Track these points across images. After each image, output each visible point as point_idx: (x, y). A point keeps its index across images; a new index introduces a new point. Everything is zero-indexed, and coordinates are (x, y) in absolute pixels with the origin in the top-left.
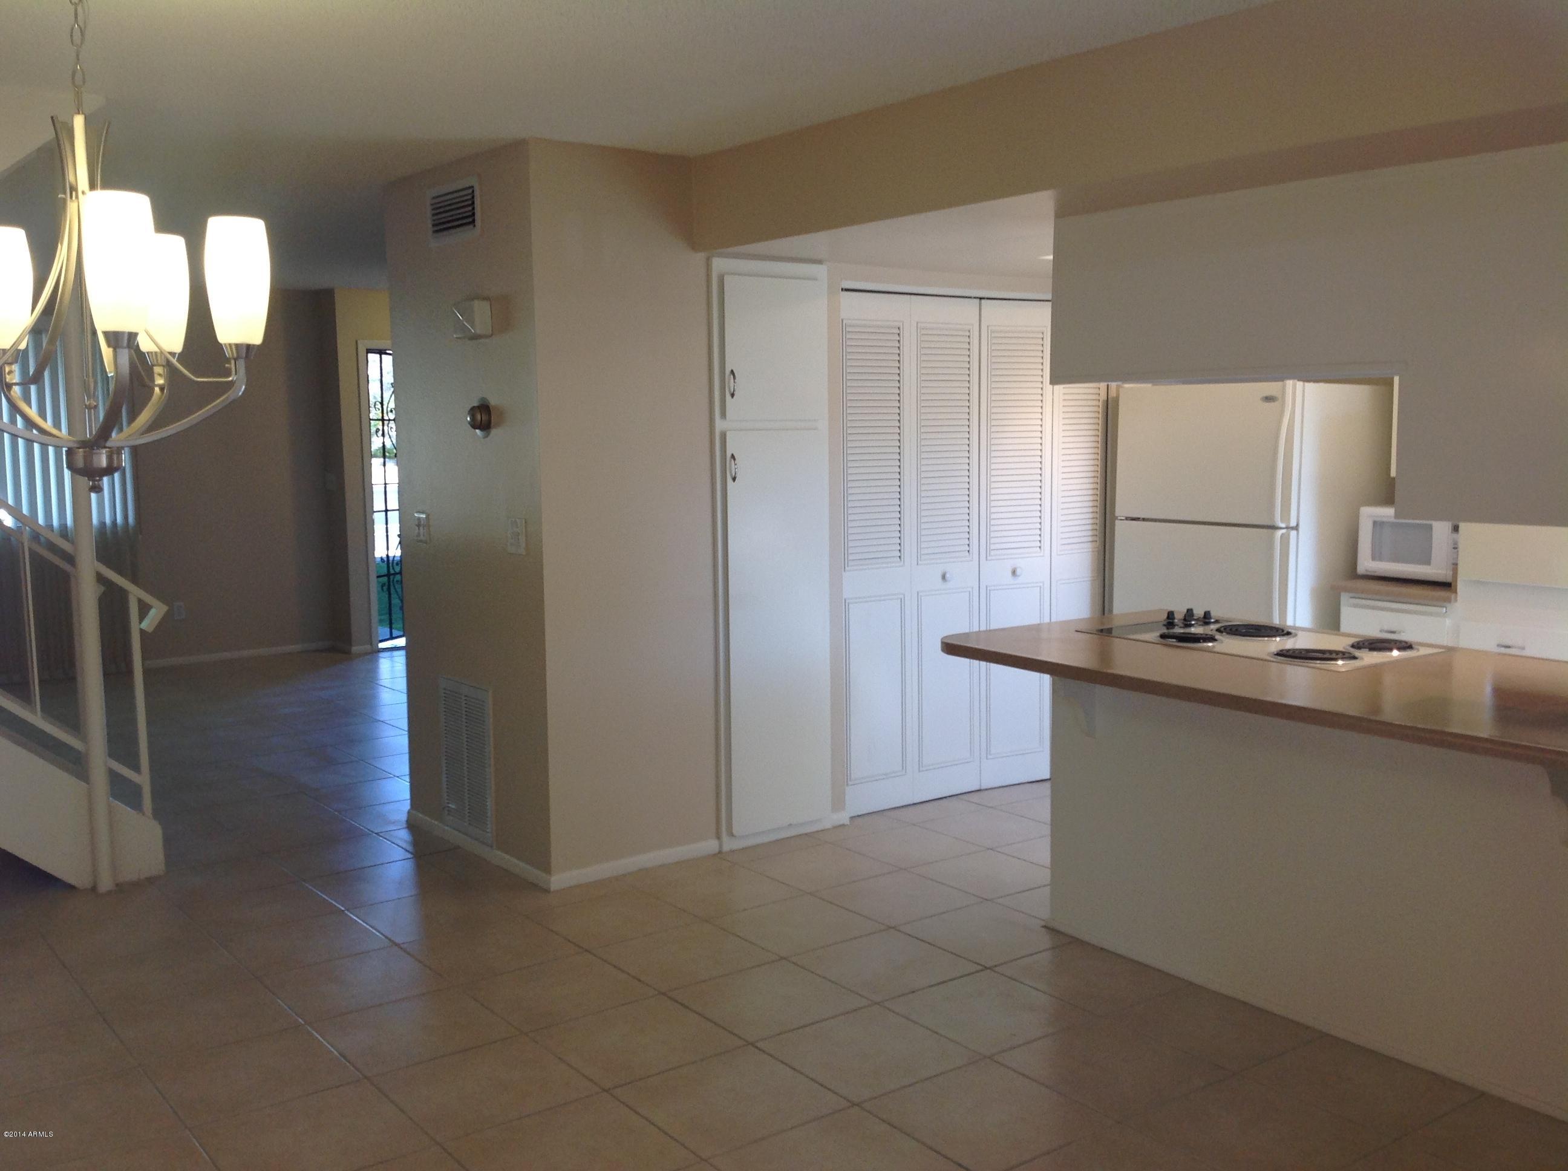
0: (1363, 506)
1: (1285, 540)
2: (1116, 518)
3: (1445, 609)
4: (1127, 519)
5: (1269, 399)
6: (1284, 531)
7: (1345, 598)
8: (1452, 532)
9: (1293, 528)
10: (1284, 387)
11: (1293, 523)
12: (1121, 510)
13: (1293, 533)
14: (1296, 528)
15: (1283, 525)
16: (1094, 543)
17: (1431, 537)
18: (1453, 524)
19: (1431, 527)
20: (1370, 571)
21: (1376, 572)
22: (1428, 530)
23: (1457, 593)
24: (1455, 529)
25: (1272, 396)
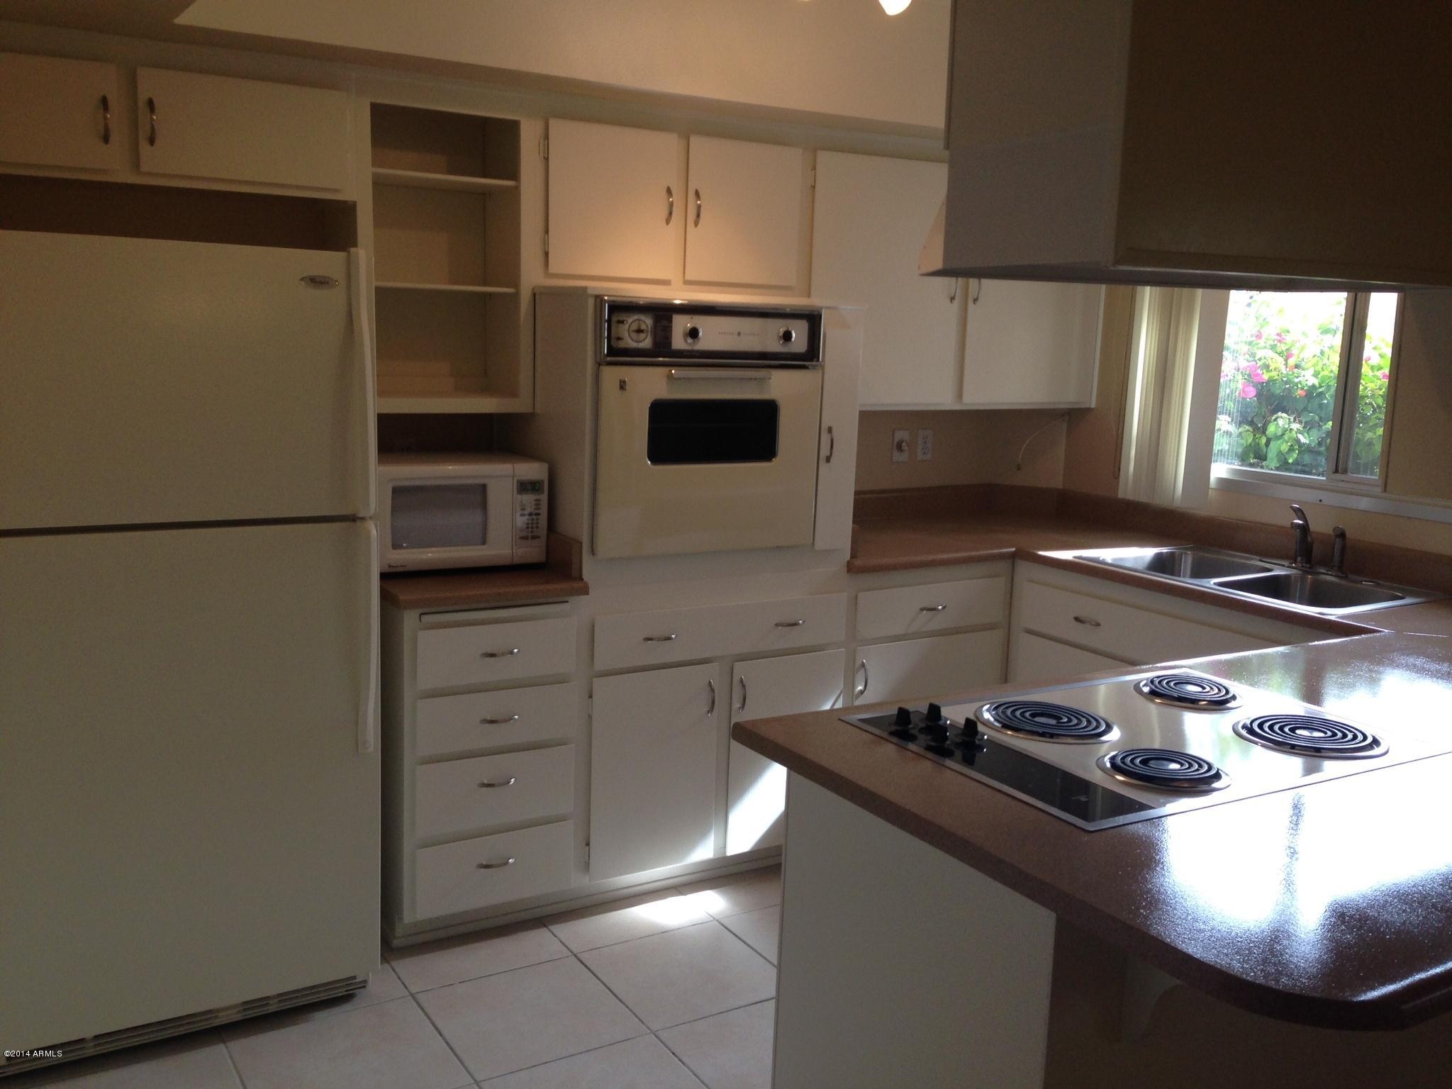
3: (567, 604)
5: (316, 282)
7: (412, 618)
8: (518, 493)
17: (484, 506)
18: (518, 481)
19: (484, 487)
20: (397, 567)
21: (405, 566)
22: (478, 495)
23: (582, 580)
24: (526, 487)
25: (325, 277)
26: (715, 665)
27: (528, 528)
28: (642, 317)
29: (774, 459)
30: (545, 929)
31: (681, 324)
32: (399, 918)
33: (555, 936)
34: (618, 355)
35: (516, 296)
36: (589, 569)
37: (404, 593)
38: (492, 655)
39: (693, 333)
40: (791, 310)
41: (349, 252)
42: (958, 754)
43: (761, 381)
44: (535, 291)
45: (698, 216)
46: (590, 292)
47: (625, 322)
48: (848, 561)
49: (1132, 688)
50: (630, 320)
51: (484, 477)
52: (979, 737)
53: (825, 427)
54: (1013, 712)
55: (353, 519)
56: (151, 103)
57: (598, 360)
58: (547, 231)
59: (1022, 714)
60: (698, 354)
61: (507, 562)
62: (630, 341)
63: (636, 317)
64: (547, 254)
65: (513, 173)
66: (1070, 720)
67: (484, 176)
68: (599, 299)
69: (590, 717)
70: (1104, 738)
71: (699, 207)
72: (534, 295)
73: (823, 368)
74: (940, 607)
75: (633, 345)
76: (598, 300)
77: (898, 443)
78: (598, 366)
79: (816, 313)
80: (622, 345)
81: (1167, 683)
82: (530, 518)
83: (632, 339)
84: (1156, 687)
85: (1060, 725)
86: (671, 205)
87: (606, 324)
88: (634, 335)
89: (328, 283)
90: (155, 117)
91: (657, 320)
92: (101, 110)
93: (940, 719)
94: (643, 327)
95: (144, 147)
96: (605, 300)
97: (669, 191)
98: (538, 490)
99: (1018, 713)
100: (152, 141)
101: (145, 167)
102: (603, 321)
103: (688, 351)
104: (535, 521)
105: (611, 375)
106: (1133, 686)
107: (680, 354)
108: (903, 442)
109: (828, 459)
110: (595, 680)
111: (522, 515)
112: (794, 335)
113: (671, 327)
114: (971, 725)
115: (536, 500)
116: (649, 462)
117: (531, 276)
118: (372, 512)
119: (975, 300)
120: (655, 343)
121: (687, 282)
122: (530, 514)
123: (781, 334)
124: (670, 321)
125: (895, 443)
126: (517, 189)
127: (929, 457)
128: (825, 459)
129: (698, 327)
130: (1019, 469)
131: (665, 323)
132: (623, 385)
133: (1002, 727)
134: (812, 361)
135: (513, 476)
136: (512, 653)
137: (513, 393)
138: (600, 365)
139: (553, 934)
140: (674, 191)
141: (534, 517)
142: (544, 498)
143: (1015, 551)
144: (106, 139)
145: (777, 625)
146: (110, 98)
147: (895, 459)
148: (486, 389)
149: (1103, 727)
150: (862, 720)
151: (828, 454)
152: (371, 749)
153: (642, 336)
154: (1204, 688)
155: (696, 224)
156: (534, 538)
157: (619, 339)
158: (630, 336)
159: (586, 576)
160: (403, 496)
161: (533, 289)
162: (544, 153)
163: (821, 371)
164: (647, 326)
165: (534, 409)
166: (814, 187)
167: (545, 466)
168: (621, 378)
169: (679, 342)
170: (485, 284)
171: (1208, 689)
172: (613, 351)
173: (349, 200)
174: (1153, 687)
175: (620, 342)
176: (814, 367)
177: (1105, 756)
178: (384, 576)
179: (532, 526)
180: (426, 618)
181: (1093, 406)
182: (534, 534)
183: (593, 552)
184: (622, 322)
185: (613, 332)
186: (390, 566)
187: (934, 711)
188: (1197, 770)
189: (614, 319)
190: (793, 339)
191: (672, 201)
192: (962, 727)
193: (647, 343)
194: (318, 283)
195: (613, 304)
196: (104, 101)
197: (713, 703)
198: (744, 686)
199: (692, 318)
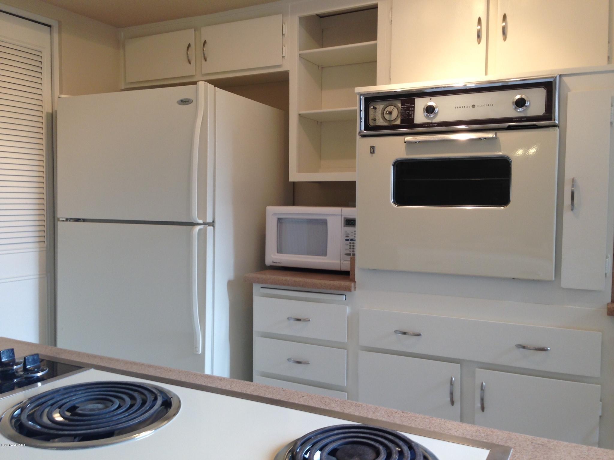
0: (268, 206)
1: (203, 235)
2: (58, 220)
3: (344, 296)
4: (67, 220)
5: (184, 102)
6: (202, 227)
7: (257, 289)
8: (344, 226)
9: (209, 224)
10: (197, 90)
11: (209, 220)
12: (61, 213)
13: (210, 229)
14: (212, 224)
15: (201, 221)
16: (42, 244)
18: (345, 218)
19: (325, 221)
20: (276, 263)
21: (281, 263)
23: (355, 281)
24: (349, 222)
25: (187, 99)
26: (458, 366)
27: (350, 248)
28: (393, 103)
31: (420, 104)
34: (371, 130)
38: (299, 320)
39: (431, 110)
45: (504, 33)
47: (380, 108)
48: (608, 304)
50: (384, 106)
51: (324, 215)
53: (568, 177)
56: (205, 42)
60: (435, 125)
61: (338, 269)
63: (388, 104)
71: (504, 27)
73: (557, 126)
75: (383, 122)
79: (552, 81)
80: (377, 124)
86: (479, 30)
87: (363, 110)
89: (188, 102)
91: (403, 104)
94: (394, 110)
95: (203, 62)
97: (479, 21)
100: (205, 59)
101: (203, 72)
102: (361, 108)
103: (428, 123)
105: (365, 144)
107: (421, 125)
109: (572, 207)
111: (347, 240)
113: (414, 107)
116: (394, 204)
120: (401, 119)
124: (413, 103)
128: (569, 207)
129: (433, 105)
131: (408, 105)
132: (373, 149)
134: (548, 121)
135: (341, 216)
141: (352, 242)
144: (190, 63)
145: (518, 346)
151: (571, 203)
155: (505, 39)
157: (375, 120)
158: (383, 117)
159: (357, 279)
163: (558, 129)
164: (398, 109)
168: (372, 146)
169: (420, 117)
172: (368, 128)
175: (376, 122)
176: (550, 126)
179: (353, 248)
180: (264, 290)
184: (377, 108)
185: (370, 115)
186: (273, 262)
190: (529, 105)
191: (480, 27)
193: (397, 121)
195: (367, 96)
197: (452, 394)
198: (483, 390)
199: (431, 99)
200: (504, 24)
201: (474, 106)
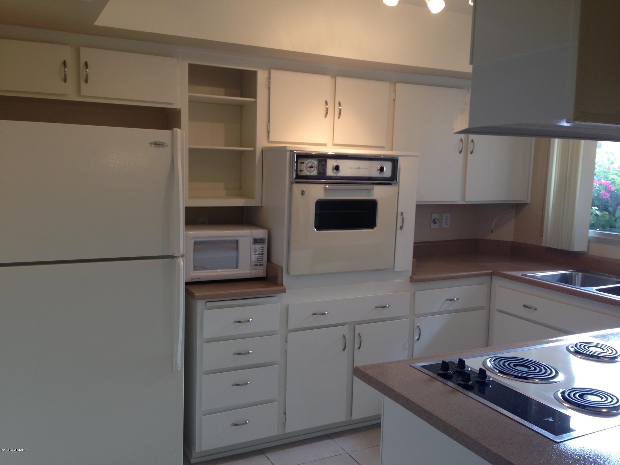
3: (276, 298)
5: (158, 144)
8: (253, 245)
10: (173, 136)
17: (237, 249)
18: (253, 238)
19: (237, 242)
20: (195, 279)
21: (199, 278)
22: (235, 244)
23: (283, 285)
24: (256, 241)
25: (161, 142)
26: (347, 326)
27: (258, 260)
28: (313, 161)
29: (375, 228)
30: (264, 455)
31: (331, 164)
32: (194, 449)
33: (269, 459)
34: (301, 178)
35: (254, 151)
36: (286, 280)
37: (197, 292)
38: (239, 322)
39: (337, 168)
40: (383, 157)
41: (173, 130)
42: (476, 389)
43: (370, 191)
44: (263, 149)
45: (340, 114)
46: (288, 149)
47: (304, 163)
48: (411, 277)
49: (565, 349)
50: (307, 162)
51: (237, 236)
52: (487, 379)
53: (399, 212)
54: (504, 363)
55: (172, 257)
56: (86, 64)
57: (291, 181)
58: (269, 122)
59: (509, 365)
60: (339, 178)
61: (248, 277)
62: (306, 172)
63: (309, 160)
64: (268, 132)
65: (253, 94)
66: (535, 369)
67: (241, 96)
68: (292, 151)
69: (286, 351)
70: (555, 380)
71: (340, 110)
72: (263, 151)
73: (398, 183)
74: (456, 299)
75: (309, 174)
76: (292, 153)
77: (433, 220)
78: (291, 183)
79: (396, 158)
80: (303, 174)
81: (584, 346)
82: (259, 256)
83: (308, 171)
84: (577, 348)
85: (530, 372)
86: (327, 109)
87: (295, 164)
88: (309, 169)
89: (162, 145)
90: (88, 70)
91: (319, 162)
92: (63, 66)
93: (465, 367)
94: (313, 165)
95: (83, 84)
96: (295, 153)
97: (326, 103)
98: (263, 242)
99: (506, 364)
100: (86, 81)
101: (83, 93)
102: (294, 163)
103: (334, 177)
104: (261, 257)
105: (298, 188)
106: (565, 347)
107: (330, 178)
108: (435, 219)
109: (401, 228)
110: (288, 333)
111: (255, 254)
112: (385, 169)
113: (326, 165)
114: (482, 372)
115: (262, 247)
116: (315, 230)
117: (261, 142)
118: (181, 254)
119: (471, 153)
120: (319, 173)
121: (334, 145)
122: (259, 254)
123: (379, 168)
124: (326, 162)
125: (432, 219)
126: (255, 103)
127: (448, 226)
128: (400, 228)
129: (339, 165)
130: (492, 232)
131: (323, 163)
132: (303, 193)
133: (499, 372)
134: (393, 181)
135: (251, 236)
136: (249, 321)
137: (251, 196)
138: (292, 183)
139: (268, 458)
140: (329, 103)
141: (261, 255)
142: (266, 246)
143: (492, 272)
144: (65, 80)
145: (376, 307)
146: (67, 62)
147: (432, 227)
148: (241, 195)
149: (554, 373)
150: (423, 367)
151: (401, 225)
152: (179, 369)
153: (313, 169)
154: (603, 350)
155: (339, 118)
156: (261, 265)
157: (301, 171)
158: (306, 169)
159: (284, 284)
160: (199, 245)
161: (262, 148)
162: (268, 86)
163: (398, 186)
164: (315, 165)
165: (262, 204)
166: (394, 100)
167: (266, 231)
168: (302, 190)
169: (330, 172)
170: (241, 147)
171: (606, 350)
172: (298, 177)
173: (177, 108)
174: (576, 348)
175: (302, 172)
176: (395, 183)
177: (558, 391)
178: (187, 284)
179: (259, 260)
180: (208, 304)
181: (528, 202)
182: (261, 263)
183: (288, 272)
184: (303, 163)
185: (298, 168)
186: (192, 279)
187: (462, 363)
188: (611, 401)
189: (299, 161)
190: (384, 171)
191: (328, 107)
192: (478, 372)
193: (314, 173)
194: (158, 145)
195: (298, 154)
196: (65, 63)
197: (346, 344)
198: (360, 337)
199: (336, 161)
200: (340, 108)
201: (359, 168)
